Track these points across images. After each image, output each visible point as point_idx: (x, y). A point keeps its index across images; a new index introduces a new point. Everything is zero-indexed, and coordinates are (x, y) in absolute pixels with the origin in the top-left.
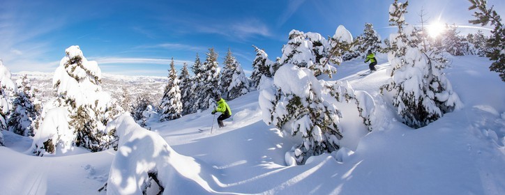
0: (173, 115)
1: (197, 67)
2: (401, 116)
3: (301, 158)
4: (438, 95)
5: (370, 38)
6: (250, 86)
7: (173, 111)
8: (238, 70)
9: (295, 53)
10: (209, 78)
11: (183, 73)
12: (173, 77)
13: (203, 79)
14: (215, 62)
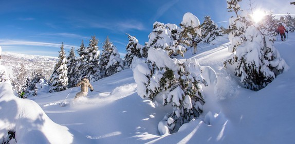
0: (60, 87)
1: (82, 50)
2: (244, 83)
3: (173, 126)
4: (272, 62)
5: (209, 27)
6: (124, 65)
7: (60, 84)
8: (114, 52)
9: (158, 38)
10: (91, 59)
11: (70, 55)
12: (62, 57)
13: (85, 60)
14: (96, 47)
